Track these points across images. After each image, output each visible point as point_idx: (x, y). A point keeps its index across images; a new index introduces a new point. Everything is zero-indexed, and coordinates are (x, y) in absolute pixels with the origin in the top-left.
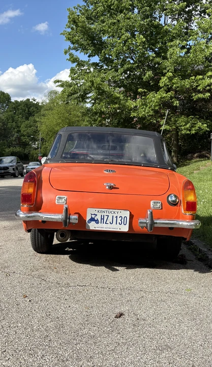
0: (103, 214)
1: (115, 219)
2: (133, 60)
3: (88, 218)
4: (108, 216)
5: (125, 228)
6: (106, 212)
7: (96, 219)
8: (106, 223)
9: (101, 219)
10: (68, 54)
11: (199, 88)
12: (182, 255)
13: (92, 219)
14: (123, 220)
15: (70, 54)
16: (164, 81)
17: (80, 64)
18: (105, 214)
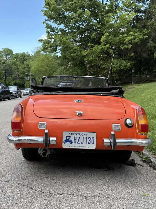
0: (75, 136)
1: (85, 140)
2: (84, 26)
3: (64, 139)
4: (80, 137)
5: (93, 147)
6: (77, 135)
7: (70, 140)
8: (78, 143)
9: (74, 140)
10: (45, 24)
11: (125, 42)
12: (132, 160)
13: (67, 140)
14: (91, 140)
15: (47, 24)
16: (103, 38)
17: (53, 30)
18: (77, 136)
